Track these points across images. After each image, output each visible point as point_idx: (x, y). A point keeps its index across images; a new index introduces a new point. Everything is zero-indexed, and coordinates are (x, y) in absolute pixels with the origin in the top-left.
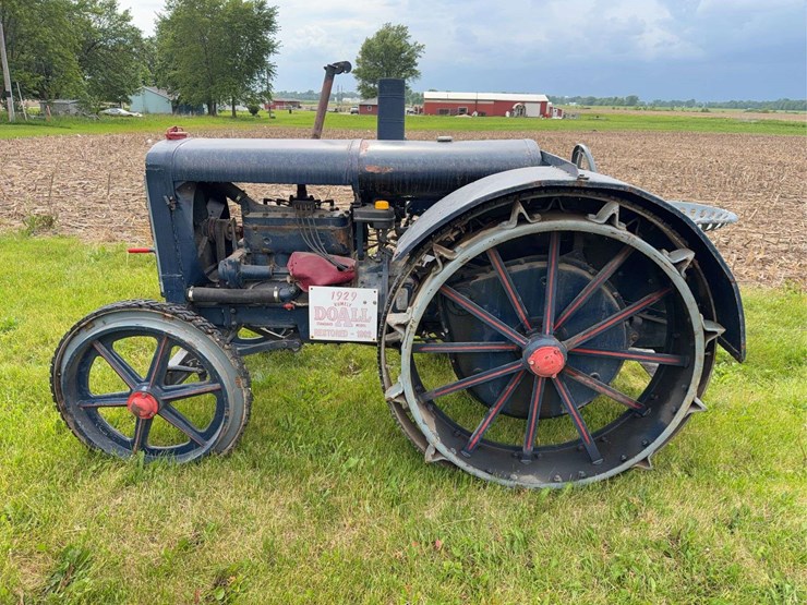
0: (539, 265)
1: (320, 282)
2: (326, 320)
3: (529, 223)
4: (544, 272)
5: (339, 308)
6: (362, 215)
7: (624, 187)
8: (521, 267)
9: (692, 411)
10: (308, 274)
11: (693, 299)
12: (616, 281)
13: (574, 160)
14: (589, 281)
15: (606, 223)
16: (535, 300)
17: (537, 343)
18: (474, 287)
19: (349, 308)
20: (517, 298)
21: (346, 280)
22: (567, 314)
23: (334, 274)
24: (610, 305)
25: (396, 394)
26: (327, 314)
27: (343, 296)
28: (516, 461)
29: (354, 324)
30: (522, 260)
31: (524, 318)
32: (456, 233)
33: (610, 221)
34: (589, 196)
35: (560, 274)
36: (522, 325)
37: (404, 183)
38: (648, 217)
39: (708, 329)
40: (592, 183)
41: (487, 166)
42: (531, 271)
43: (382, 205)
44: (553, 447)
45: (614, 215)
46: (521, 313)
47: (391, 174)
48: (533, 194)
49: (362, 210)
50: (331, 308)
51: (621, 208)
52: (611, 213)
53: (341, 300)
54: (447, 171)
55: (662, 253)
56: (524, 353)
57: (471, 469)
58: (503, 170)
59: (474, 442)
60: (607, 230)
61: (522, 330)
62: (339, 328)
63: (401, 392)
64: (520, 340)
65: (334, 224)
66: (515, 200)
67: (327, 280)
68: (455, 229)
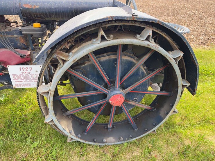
0: (113, 57)
1: (12, 64)
2: (19, 80)
3: (107, 40)
4: (115, 60)
5: (24, 75)
6: (26, 31)
7: (156, 20)
8: (105, 58)
9: (173, 114)
10: (5, 60)
11: (180, 73)
12: (147, 64)
13: (127, 3)
14: (135, 64)
15: (145, 40)
16: (112, 72)
17: (113, 93)
18: (84, 68)
19: (29, 75)
20: (104, 73)
21: (26, 61)
22: (125, 78)
23: (19, 60)
24: (143, 73)
25: (49, 121)
26: (19, 77)
27: (25, 69)
28: (106, 130)
29: (33, 81)
30: (105, 54)
31: (107, 81)
32: (70, 44)
33: (147, 39)
34: (137, 25)
35: (122, 61)
36: (106, 84)
37: (46, 14)
38: (164, 35)
39: (184, 85)
40: (139, 18)
41: (87, 6)
42: (110, 60)
43: (37, 25)
44: (119, 122)
45: (149, 36)
46: (106, 79)
47: (38, 9)
48: (108, 23)
49: (25, 28)
50: (20, 75)
51: (153, 32)
52: (148, 35)
53: (25, 71)
54: (68, 8)
55: (169, 53)
56: (108, 96)
57: (87, 142)
58: (95, 8)
59: (89, 129)
60: (145, 43)
61: (106, 86)
62: (27, 83)
63: (51, 120)
64: (105, 91)
65: (16, 34)
66: (99, 27)
67: (15, 62)
68: (68, 43)
